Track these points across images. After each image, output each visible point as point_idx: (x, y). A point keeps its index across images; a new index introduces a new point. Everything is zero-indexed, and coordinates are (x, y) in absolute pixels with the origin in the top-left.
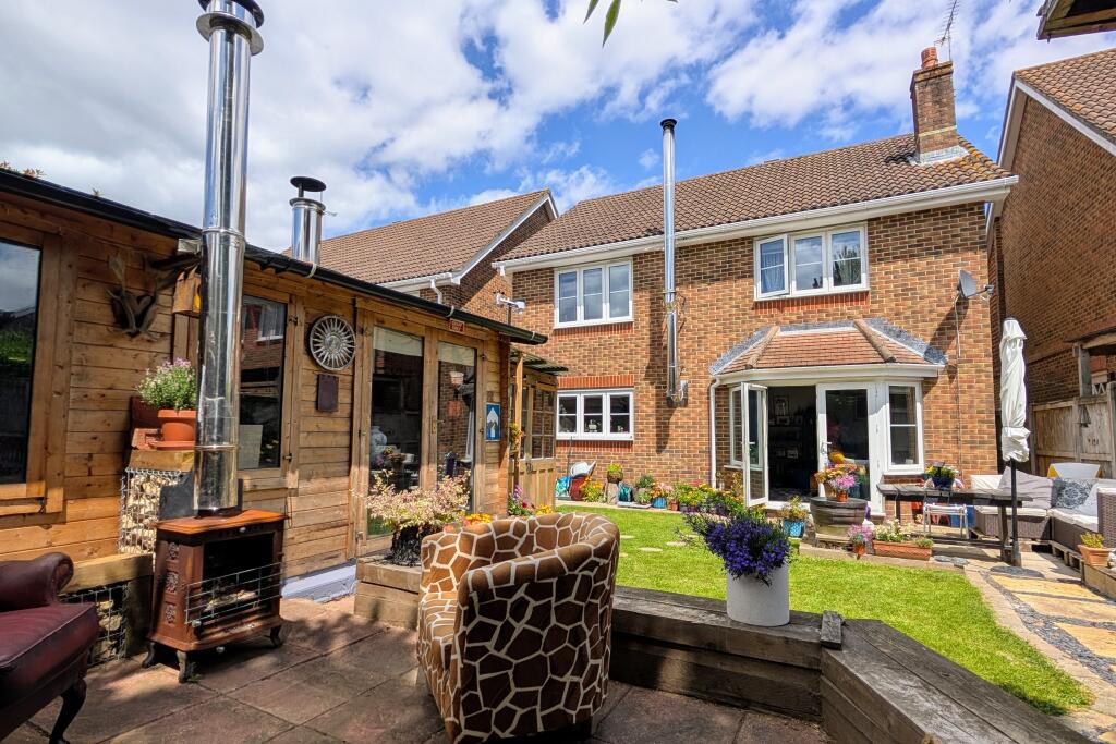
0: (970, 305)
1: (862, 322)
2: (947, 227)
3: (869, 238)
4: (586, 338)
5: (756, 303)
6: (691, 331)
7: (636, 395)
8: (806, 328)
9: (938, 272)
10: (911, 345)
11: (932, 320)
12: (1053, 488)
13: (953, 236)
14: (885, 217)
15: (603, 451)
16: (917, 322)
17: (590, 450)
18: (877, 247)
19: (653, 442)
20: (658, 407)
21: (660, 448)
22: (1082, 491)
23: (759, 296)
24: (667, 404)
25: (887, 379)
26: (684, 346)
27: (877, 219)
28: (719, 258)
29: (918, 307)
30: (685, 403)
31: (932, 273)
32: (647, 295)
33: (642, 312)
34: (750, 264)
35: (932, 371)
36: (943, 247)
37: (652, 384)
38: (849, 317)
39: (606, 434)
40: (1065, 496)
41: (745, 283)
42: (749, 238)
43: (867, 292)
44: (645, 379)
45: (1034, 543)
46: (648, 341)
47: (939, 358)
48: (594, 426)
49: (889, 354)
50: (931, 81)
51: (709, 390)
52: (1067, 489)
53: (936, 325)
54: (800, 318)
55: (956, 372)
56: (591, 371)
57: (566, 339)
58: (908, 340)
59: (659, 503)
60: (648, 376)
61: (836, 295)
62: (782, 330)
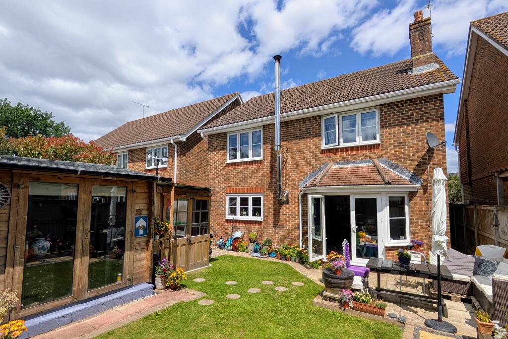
0: (435, 151)
1: (376, 161)
2: (422, 108)
3: (380, 115)
4: (241, 168)
5: (322, 150)
6: (290, 164)
7: (264, 198)
8: (348, 164)
9: (418, 133)
10: (402, 173)
11: (414, 160)
12: (475, 263)
13: (425, 113)
14: (389, 104)
15: (249, 226)
16: (406, 160)
17: (242, 225)
18: (384, 119)
19: (272, 222)
20: (274, 204)
21: (275, 225)
22: (493, 266)
23: (324, 146)
24: (279, 203)
25: (388, 193)
26: (287, 173)
27: (385, 104)
28: (304, 126)
29: (406, 153)
30: (287, 202)
31: (414, 134)
32: (269, 146)
33: (267, 155)
34: (320, 129)
35: (414, 188)
36: (420, 119)
37: (271, 192)
38: (369, 158)
39: (250, 217)
40: (483, 268)
41: (316, 140)
42: (318, 116)
43: (379, 144)
44: (268, 189)
45: (462, 297)
46: (269, 170)
47: (418, 181)
48: (245, 213)
49: (387, 179)
50: (419, 28)
51: (299, 196)
52: (484, 264)
53: (416, 162)
54: (345, 158)
55: (427, 189)
56: (243, 185)
57: (232, 168)
58: (401, 171)
59: (272, 254)
60: (270, 188)
61: (363, 146)
62: (335, 165)
